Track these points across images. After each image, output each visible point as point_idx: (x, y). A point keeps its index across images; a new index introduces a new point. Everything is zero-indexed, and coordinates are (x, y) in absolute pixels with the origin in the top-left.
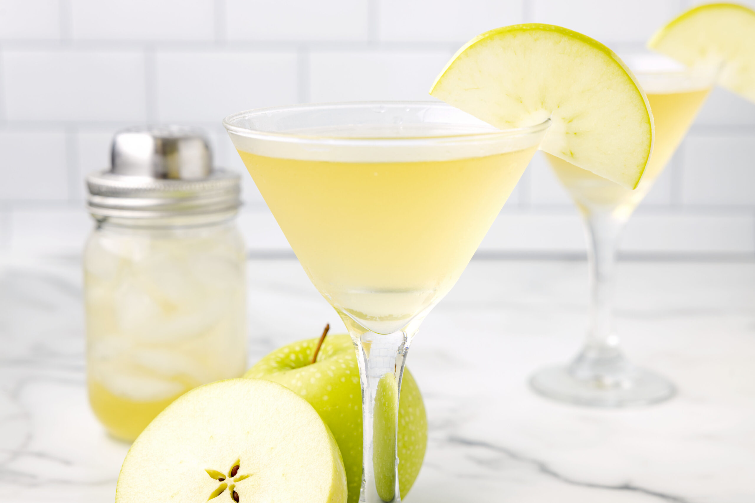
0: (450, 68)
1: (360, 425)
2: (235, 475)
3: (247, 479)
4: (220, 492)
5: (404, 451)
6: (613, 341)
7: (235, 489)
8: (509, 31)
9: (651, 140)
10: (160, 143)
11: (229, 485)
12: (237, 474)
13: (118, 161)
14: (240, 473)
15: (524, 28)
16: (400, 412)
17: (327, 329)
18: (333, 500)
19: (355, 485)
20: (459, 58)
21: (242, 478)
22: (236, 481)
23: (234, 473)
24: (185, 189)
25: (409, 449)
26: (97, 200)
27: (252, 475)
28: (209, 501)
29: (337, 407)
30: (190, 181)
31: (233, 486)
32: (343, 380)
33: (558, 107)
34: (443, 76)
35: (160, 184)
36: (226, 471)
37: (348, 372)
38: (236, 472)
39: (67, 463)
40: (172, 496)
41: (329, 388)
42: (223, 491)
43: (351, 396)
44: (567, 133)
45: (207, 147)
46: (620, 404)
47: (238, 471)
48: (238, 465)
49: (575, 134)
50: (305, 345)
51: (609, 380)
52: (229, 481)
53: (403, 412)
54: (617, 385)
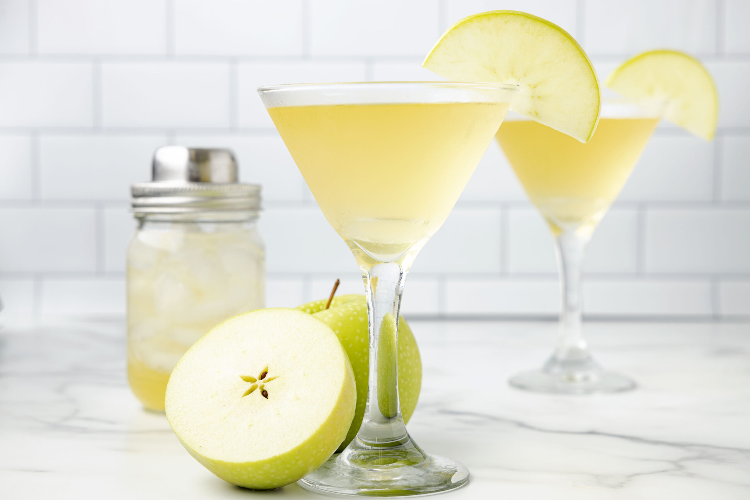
0: (438, 46)
1: (367, 354)
2: (264, 377)
3: (275, 379)
4: (251, 391)
5: (402, 381)
6: (582, 345)
7: (265, 388)
8: (485, 15)
9: (599, 101)
10: (193, 153)
11: (259, 385)
12: (266, 377)
13: (159, 170)
14: (268, 376)
15: (497, 13)
16: (399, 348)
17: (337, 284)
18: (345, 392)
19: (362, 405)
20: (445, 37)
21: (270, 380)
22: (264, 382)
23: (263, 376)
24: (216, 188)
25: (407, 380)
26: (141, 201)
27: (278, 377)
28: (243, 397)
29: (347, 339)
30: (219, 184)
31: (263, 386)
32: (351, 318)
33: (525, 76)
34: (433, 51)
35: (194, 186)
36: (257, 375)
37: (355, 313)
38: (265, 376)
39: (112, 423)
40: (212, 396)
41: (340, 324)
42: (255, 390)
43: (358, 331)
44: (532, 97)
45: (233, 159)
46: (589, 391)
47: (267, 375)
48: (266, 371)
49: (539, 97)
50: (318, 303)
51: (579, 376)
52: (260, 383)
53: (401, 348)
54: (586, 379)
